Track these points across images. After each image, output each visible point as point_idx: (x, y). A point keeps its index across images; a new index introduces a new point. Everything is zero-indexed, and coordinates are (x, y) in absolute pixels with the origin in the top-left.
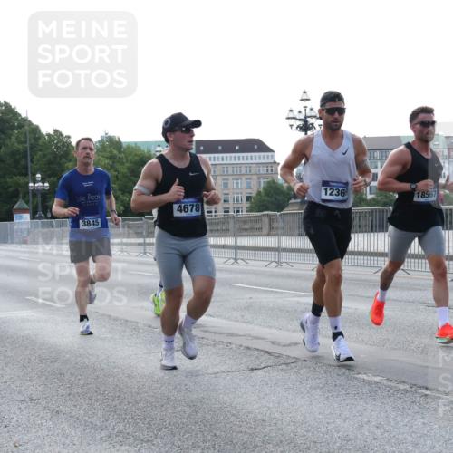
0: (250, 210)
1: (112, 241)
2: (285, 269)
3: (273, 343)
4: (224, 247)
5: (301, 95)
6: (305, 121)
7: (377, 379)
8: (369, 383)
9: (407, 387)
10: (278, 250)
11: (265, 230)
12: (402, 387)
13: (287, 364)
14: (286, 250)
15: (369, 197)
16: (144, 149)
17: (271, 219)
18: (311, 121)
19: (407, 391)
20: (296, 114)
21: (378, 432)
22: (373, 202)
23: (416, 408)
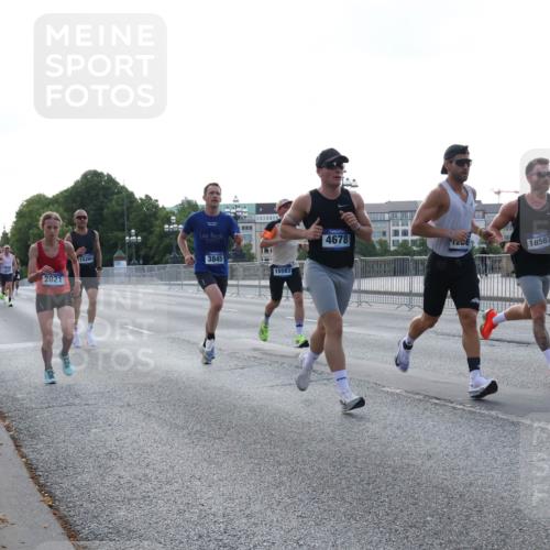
7: (398, 391)
8: (392, 394)
9: (421, 397)
12: (417, 397)
13: (328, 380)
15: (392, 248)
19: (420, 400)
21: (398, 432)
22: (395, 253)
23: (428, 413)
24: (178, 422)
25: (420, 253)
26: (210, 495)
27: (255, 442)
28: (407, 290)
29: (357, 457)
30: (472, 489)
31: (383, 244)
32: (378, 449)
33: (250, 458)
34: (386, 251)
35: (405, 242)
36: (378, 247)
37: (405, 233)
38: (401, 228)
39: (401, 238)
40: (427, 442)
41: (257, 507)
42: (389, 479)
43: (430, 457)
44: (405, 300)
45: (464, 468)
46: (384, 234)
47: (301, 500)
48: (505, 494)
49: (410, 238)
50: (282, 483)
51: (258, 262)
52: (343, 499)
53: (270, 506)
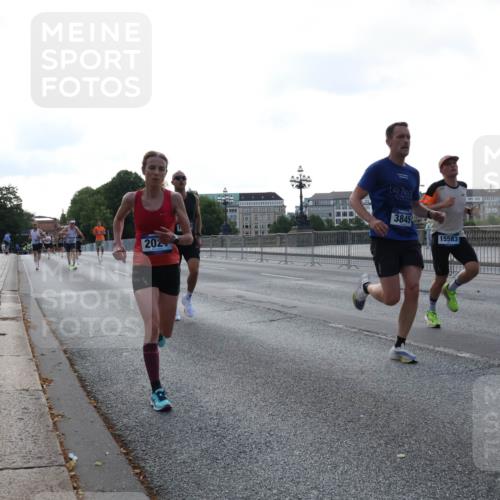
0: (270, 232)
1: (201, 249)
2: (289, 265)
3: (283, 306)
4: (255, 253)
5: (297, 168)
6: (300, 182)
7: (340, 326)
8: (335, 328)
10: (286, 254)
11: (278, 244)
12: (354, 330)
13: (291, 318)
14: (290, 255)
15: (336, 225)
16: (211, 198)
17: (282, 238)
18: (304, 182)
19: (355, 333)
20: (295, 178)
21: (340, 355)
22: (338, 228)
23: (361, 342)
24: (184, 348)
25: (355, 228)
26: (207, 400)
27: (239, 362)
28: (346, 254)
29: (310, 374)
30: (392, 395)
31: (329, 222)
32: (326, 367)
33: (236, 373)
34: (331, 227)
35: (345, 220)
36: (326, 224)
37: (345, 214)
38: (341, 211)
39: (342, 218)
40: (361, 362)
41: (240, 409)
42: (334, 388)
43: (363, 373)
44: (345, 261)
45: (387, 380)
46: (330, 215)
47: (271, 404)
48: (415, 398)
49: (348, 218)
50: (258, 392)
51: (240, 235)
52: (301, 402)
53: (250, 407)
